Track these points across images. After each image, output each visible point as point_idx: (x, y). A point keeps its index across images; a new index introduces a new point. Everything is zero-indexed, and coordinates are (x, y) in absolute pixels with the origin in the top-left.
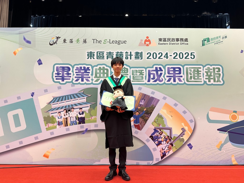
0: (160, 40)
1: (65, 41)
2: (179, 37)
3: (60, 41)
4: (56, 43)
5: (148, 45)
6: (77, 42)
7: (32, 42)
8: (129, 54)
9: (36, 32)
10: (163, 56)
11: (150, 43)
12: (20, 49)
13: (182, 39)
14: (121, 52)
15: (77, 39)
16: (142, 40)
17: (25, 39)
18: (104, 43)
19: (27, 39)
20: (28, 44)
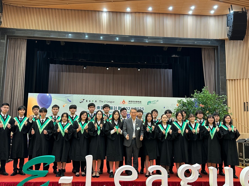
0: (129, 101)
1: (87, 101)
2: (138, 101)
3: (85, 101)
4: (82, 102)
5: (124, 104)
8: (116, 107)
9: (73, 97)
10: (131, 108)
11: (125, 103)
12: (66, 104)
13: (139, 102)
14: (112, 107)
15: (92, 100)
16: (121, 101)
17: (68, 100)
18: (104, 102)
20: (70, 102)
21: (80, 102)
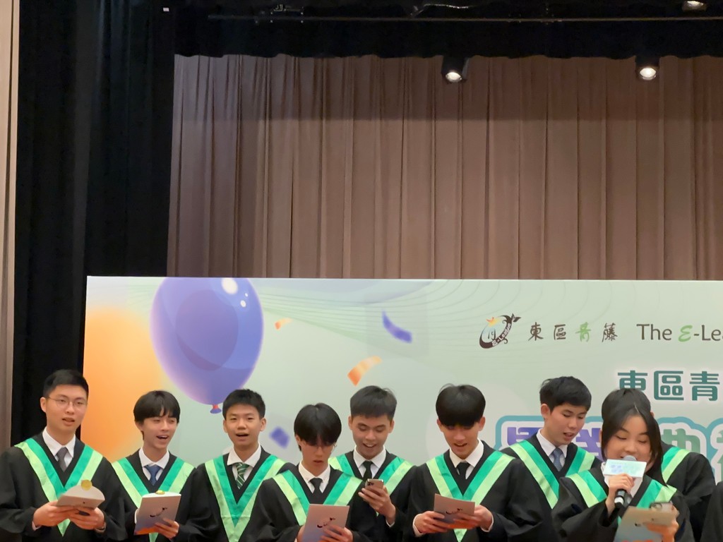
1: (535, 331)
3: (520, 331)
4: (503, 337)
6: (582, 337)
7: (414, 337)
9: (429, 298)
12: (371, 362)
15: (582, 326)
17: (387, 323)
18: (680, 340)
19: (398, 323)
20: (401, 343)
21: (486, 340)
